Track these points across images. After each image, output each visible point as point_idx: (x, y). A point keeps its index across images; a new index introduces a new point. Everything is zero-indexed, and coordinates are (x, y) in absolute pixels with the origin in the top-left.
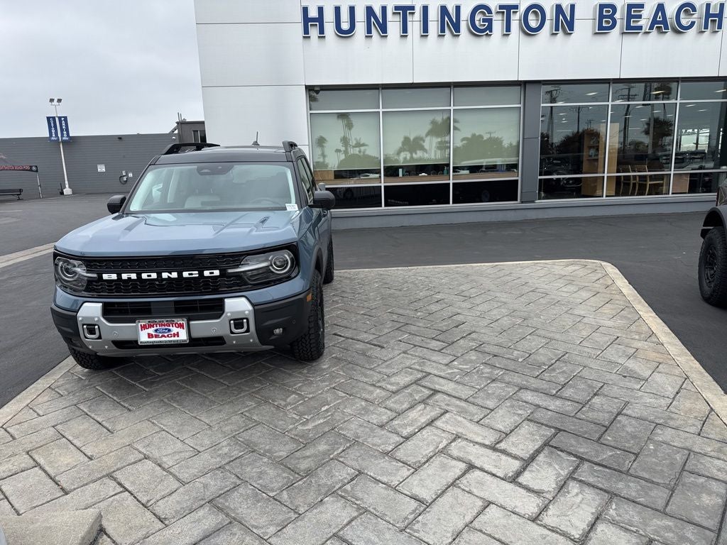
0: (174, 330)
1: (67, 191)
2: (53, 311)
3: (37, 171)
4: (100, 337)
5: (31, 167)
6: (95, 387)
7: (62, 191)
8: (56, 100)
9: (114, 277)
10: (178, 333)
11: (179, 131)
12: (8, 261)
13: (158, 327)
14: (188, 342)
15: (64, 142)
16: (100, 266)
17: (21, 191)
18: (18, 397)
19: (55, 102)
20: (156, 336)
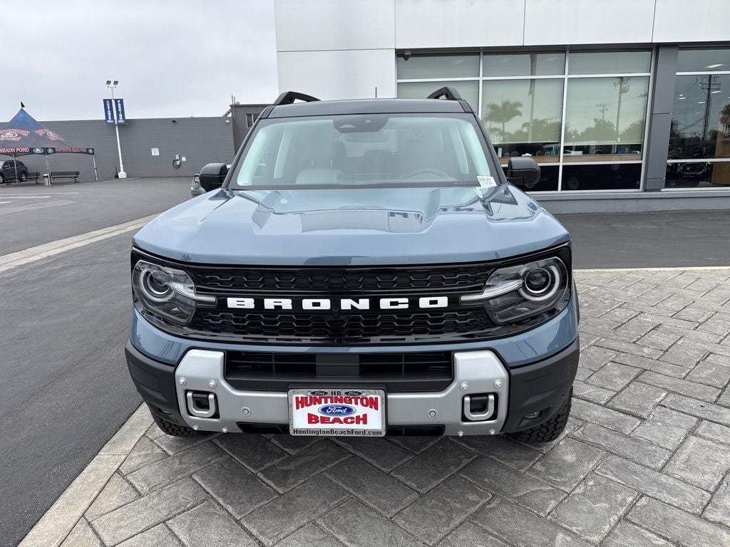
0: (359, 410)
1: (122, 174)
2: (129, 355)
3: (93, 154)
4: (216, 416)
5: (88, 149)
6: (191, 476)
7: (117, 173)
8: (112, 83)
9: (249, 303)
10: (365, 416)
11: (232, 115)
12: (63, 246)
13: (329, 403)
14: (384, 434)
15: (120, 125)
16: (221, 282)
17: (77, 173)
18: (69, 491)
19: (112, 85)
20: (324, 420)
